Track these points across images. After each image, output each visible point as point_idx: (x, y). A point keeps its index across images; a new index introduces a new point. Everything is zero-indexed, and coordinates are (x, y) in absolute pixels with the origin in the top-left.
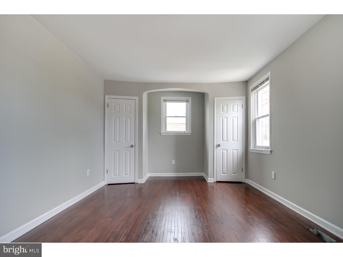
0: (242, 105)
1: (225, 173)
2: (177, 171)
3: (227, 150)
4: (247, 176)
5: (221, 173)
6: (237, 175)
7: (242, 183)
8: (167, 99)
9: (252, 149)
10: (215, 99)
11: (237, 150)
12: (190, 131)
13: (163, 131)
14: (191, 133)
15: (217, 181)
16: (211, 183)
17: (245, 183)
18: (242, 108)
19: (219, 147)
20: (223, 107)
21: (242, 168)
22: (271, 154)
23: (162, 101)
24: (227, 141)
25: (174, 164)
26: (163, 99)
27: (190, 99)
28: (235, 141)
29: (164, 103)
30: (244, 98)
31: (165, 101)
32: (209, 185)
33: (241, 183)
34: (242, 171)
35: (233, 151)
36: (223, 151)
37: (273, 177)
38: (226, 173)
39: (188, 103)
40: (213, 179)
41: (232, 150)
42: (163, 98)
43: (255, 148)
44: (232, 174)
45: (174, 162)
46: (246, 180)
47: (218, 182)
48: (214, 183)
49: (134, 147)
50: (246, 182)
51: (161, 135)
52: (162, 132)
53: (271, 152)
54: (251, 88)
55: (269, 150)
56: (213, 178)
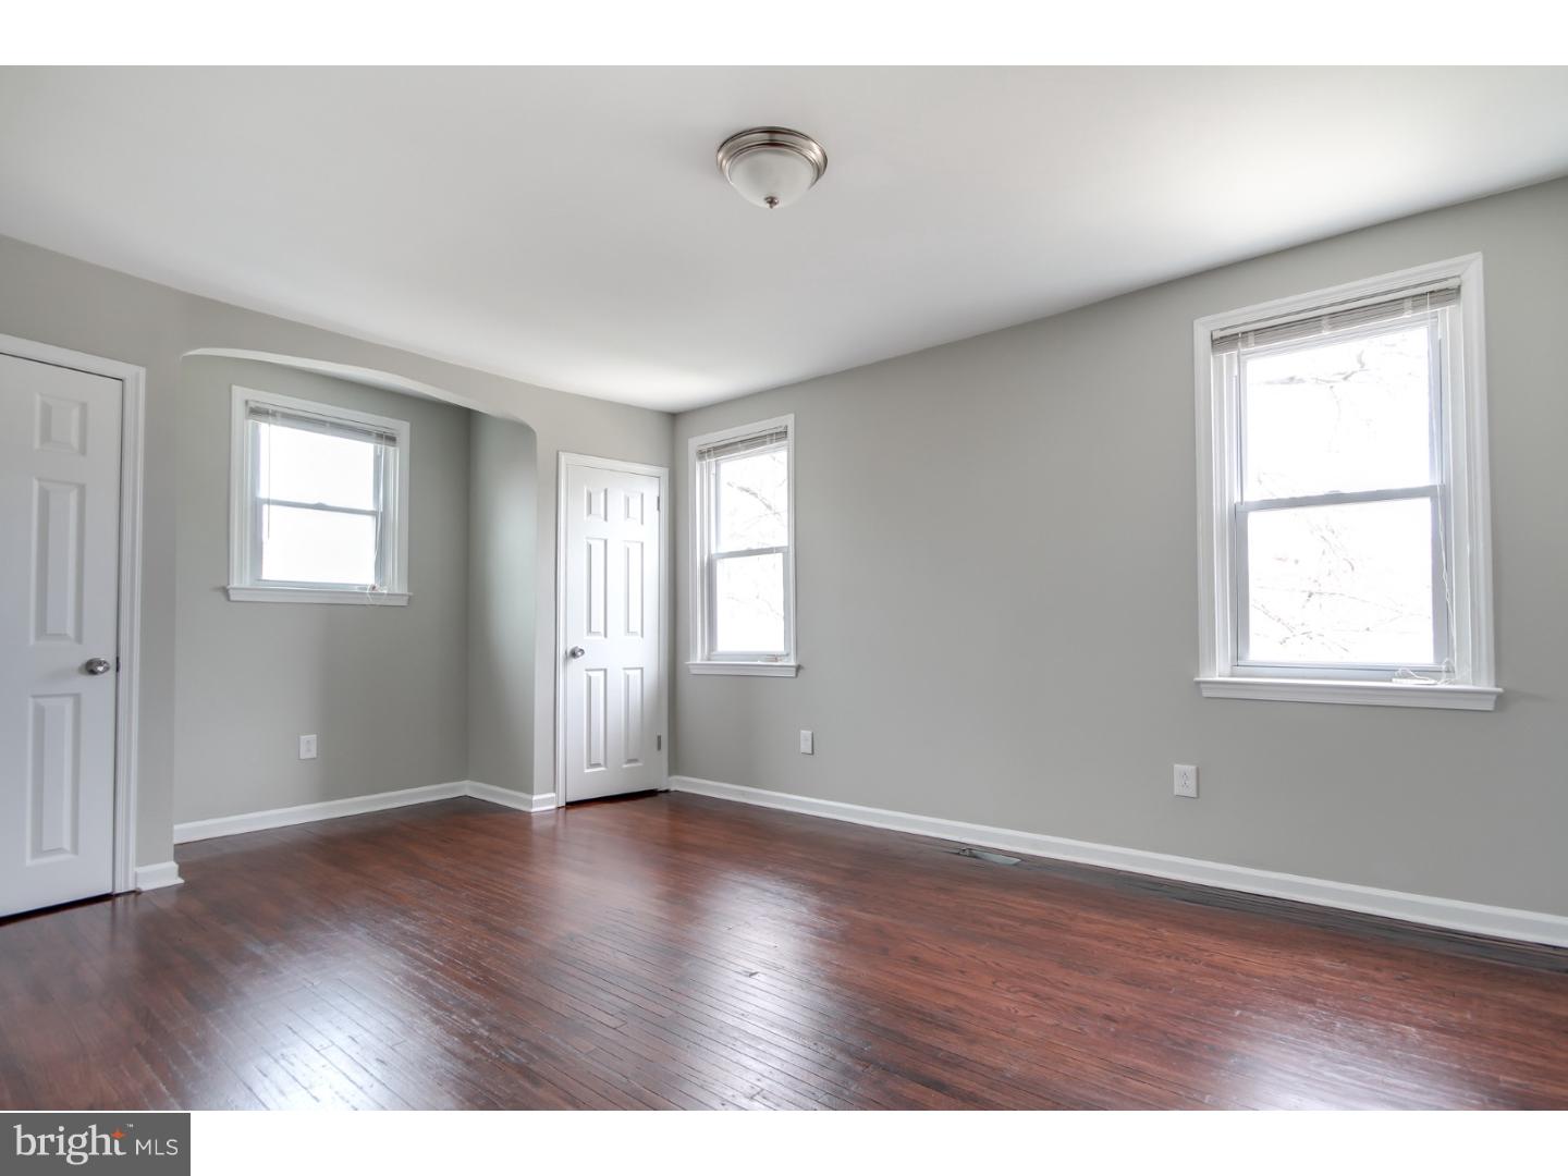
0: (659, 498)
1: (598, 765)
2: (328, 793)
3: (605, 670)
4: (675, 767)
5: (585, 765)
6: (640, 764)
7: (661, 795)
8: (271, 408)
9: (698, 662)
10: (563, 457)
11: (642, 669)
12: (396, 586)
13: (239, 580)
14: (410, 598)
15: (568, 800)
16: (544, 815)
17: (667, 791)
18: (658, 509)
19: (574, 660)
20: (590, 495)
21: (659, 738)
22: (797, 675)
23: (238, 410)
24: (606, 636)
25: (313, 754)
26: (247, 402)
27: (402, 428)
28: (634, 633)
29: (251, 421)
30: (664, 472)
31: (257, 412)
32: (536, 825)
33: (651, 793)
34: (659, 747)
35: (625, 674)
36: (590, 673)
37: (806, 747)
38: (602, 763)
39: (391, 449)
40: (553, 795)
41: (625, 669)
42: (240, 395)
43: (709, 660)
44: (625, 766)
45: (308, 746)
46: (675, 778)
47: (570, 805)
48: (557, 813)
49: (112, 672)
50: (672, 789)
51: (232, 598)
52: (235, 583)
53: (798, 668)
54: (695, 443)
55: (792, 663)
56: (554, 791)
